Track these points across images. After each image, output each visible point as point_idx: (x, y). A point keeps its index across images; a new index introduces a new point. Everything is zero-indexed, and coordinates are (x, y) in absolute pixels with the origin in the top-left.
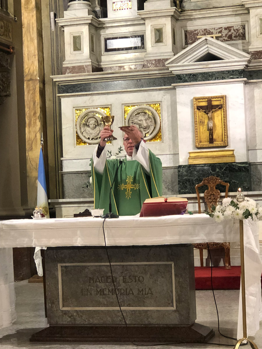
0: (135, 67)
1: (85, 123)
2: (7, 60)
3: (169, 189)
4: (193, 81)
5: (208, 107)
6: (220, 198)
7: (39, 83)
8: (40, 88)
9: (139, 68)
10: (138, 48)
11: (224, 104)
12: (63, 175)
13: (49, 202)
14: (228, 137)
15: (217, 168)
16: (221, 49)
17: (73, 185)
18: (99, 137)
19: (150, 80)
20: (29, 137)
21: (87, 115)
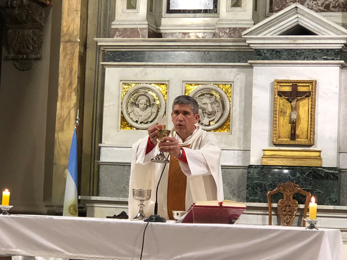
0: (203, 36)
1: (133, 101)
2: (42, 13)
3: (234, 195)
4: (276, 59)
5: (293, 94)
6: (297, 211)
7: (78, 47)
8: (80, 52)
9: (208, 37)
10: (208, 11)
11: (312, 90)
12: (101, 166)
13: (79, 199)
14: (314, 134)
15: (298, 172)
16: (313, 21)
17: (112, 180)
18: (150, 120)
19: (221, 54)
20: (61, 114)
21: (136, 91)
